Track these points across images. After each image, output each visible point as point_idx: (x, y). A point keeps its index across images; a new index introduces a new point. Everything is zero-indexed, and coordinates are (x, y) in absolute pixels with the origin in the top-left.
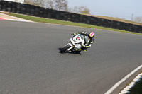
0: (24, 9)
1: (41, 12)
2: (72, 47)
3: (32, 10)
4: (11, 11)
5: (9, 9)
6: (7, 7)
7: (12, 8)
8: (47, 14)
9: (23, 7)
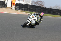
0: (32, 8)
1: (42, 10)
2: (30, 23)
3: (37, 9)
4: (25, 10)
5: (23, 9)
6: (22, 7)
7: (25, 8)
8: (45, 11)
9: (31, 7)
